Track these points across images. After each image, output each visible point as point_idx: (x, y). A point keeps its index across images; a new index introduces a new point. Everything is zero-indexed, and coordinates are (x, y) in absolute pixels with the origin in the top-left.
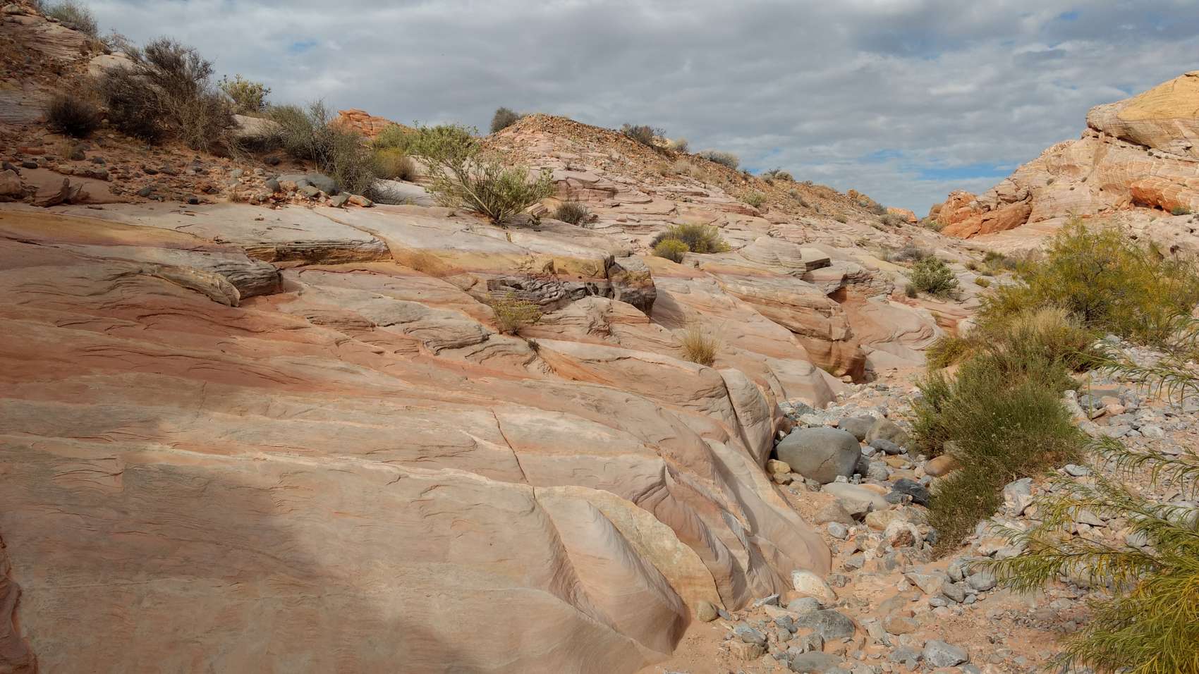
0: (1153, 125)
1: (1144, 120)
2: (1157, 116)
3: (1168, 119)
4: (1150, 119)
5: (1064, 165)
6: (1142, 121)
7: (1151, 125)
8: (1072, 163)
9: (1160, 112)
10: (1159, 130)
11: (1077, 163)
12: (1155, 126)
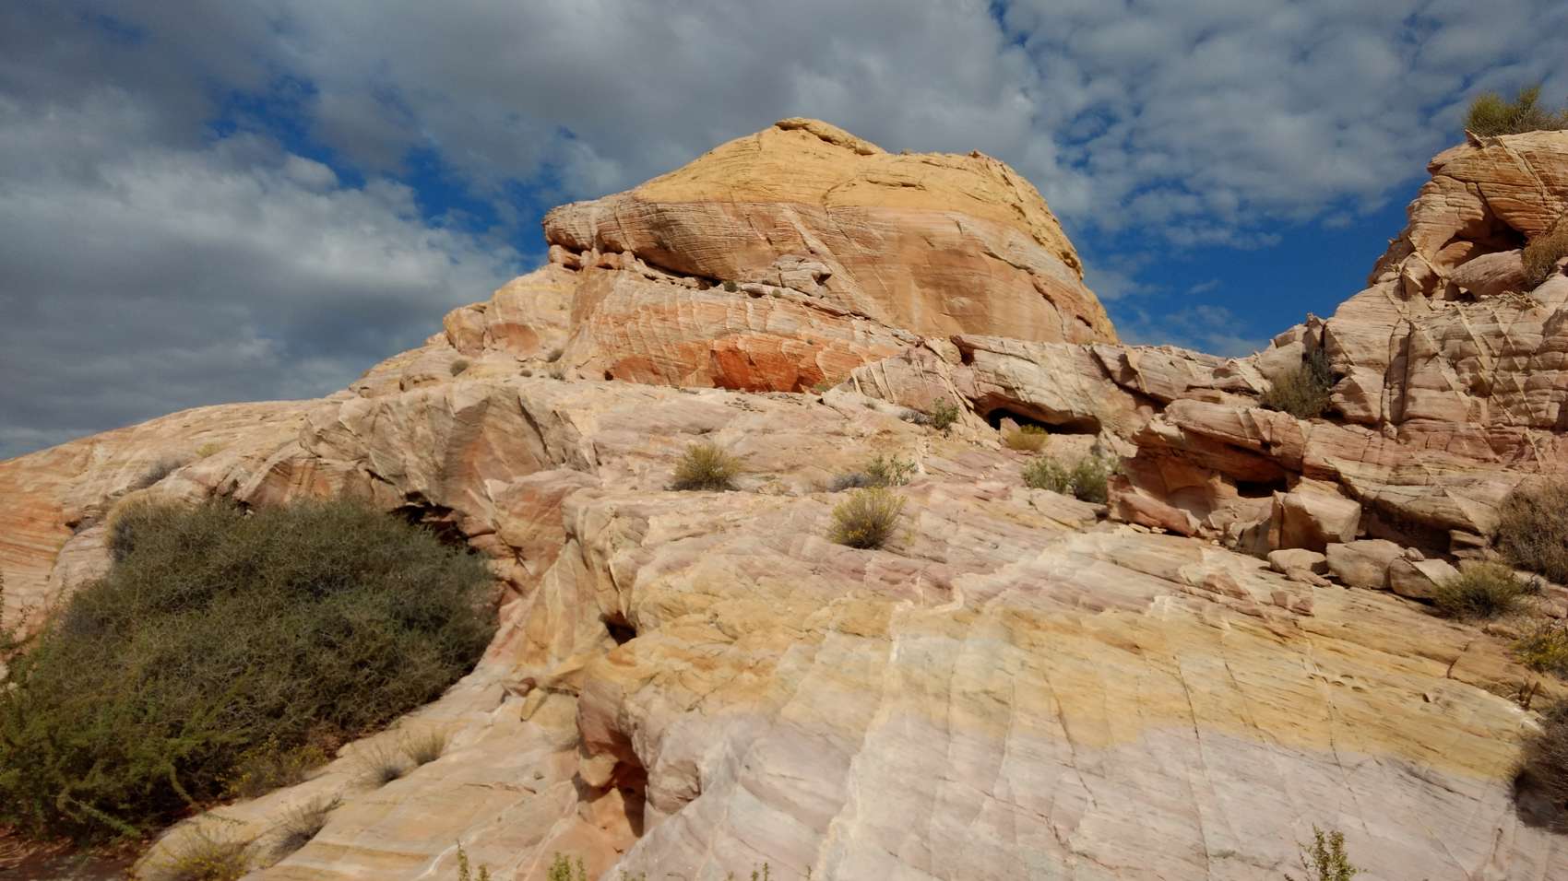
0: (727, 218)
1: (707, 201)
2: (737, 196)
3: (767, 202)
4: (721, 201)
5: (498, 326)
6: (700, 204)
7: (724, 217)
8: (517, 319)
9: (745, 186)
10: (745, 230)
11: (529, 318)
12: (733, 219)
